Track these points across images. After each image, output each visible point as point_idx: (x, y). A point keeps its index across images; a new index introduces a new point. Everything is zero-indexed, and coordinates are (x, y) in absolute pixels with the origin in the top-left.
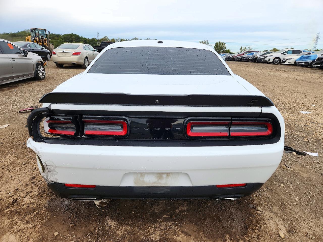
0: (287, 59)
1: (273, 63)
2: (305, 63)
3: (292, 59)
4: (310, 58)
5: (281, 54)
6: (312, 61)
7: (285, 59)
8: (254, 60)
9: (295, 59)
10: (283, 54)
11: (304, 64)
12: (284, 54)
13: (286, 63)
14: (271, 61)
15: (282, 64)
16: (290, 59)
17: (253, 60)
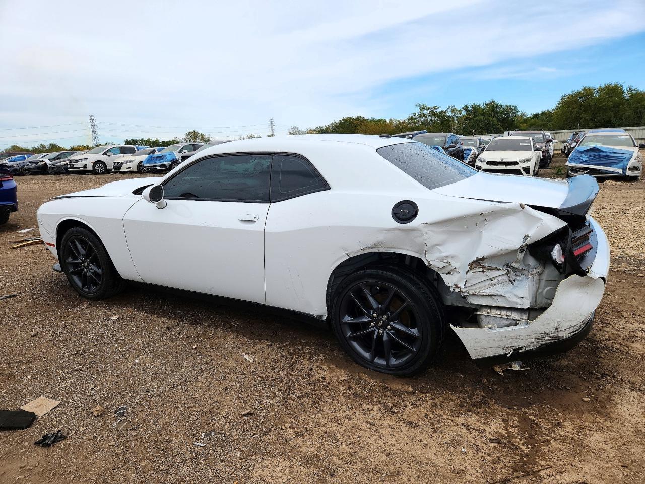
0: (122, 164)
1: (94, 172)
2: (161, 166)
3: (131, 162)
4: (165, 158)
5: (103, 154)
6: (170, 163)
7: (118, 163)
8: (40, 171)
9: (135, 161)
10: (107, 155)
11: (159, 168)
12: (109, 154)
13: (122, 170)
14: (90, 168)
15: (115, 173)
16: (127, 163)
17: (37, 170)
